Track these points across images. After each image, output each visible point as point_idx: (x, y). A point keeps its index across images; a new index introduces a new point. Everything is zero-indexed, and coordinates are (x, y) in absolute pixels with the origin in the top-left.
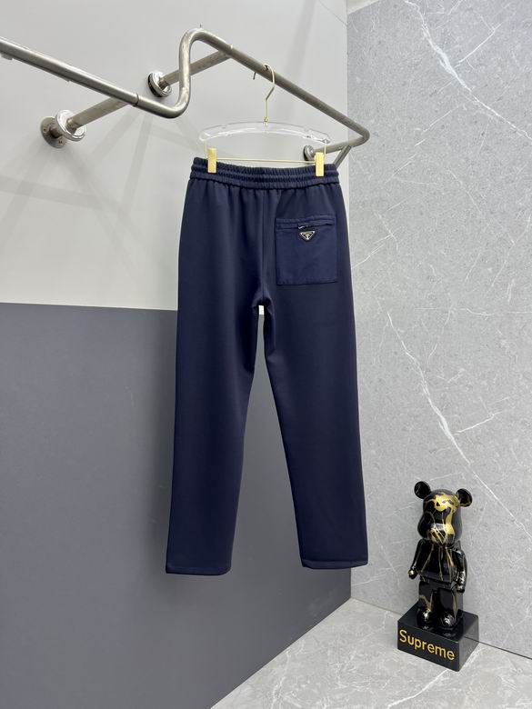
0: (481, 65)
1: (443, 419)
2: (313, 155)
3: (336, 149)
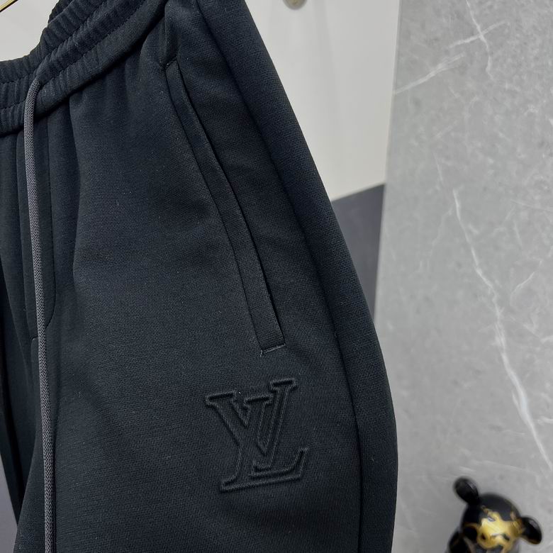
1: (522, 393)
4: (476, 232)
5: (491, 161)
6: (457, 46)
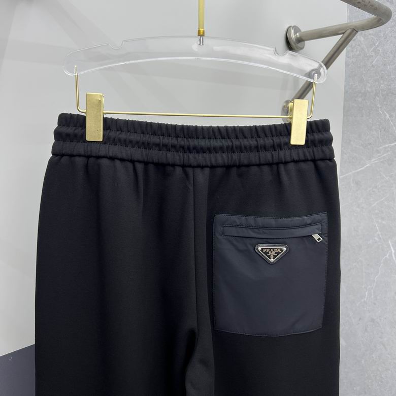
2: (300, 40)
3: (334, 33)
6: (385, 148)
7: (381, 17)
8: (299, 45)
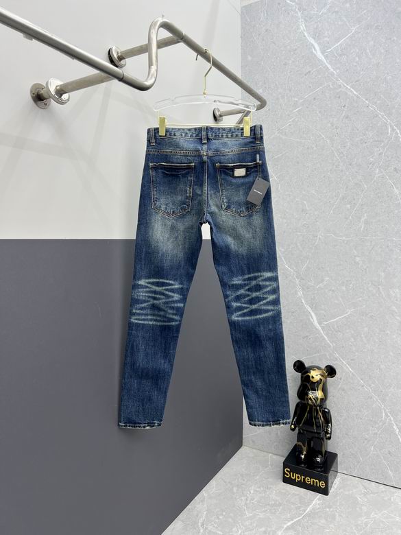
0: (344, 55)
1: (313, 314)
2: (221, 116)
3: (239, 112)
4: (283, 250)
5: (285, 221)
7: (262, 104)
8: (221, 118)
